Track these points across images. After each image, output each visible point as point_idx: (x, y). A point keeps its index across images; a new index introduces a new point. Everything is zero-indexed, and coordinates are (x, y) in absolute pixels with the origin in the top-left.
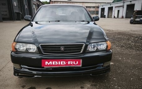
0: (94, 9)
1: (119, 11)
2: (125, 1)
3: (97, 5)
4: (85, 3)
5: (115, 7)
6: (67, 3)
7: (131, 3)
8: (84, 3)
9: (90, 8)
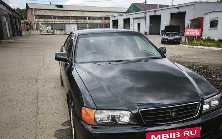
0: (101, 21)
1: (139, 25)
2: (146, 11)
3: (104, 15)
4: (86, 12)
5: (134, 19)
6: (56, 11)
7: (155, 13)
8: (84, 12)
9: (95, 20)
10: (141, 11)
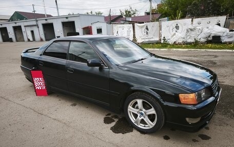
1: (32, 32)
2: (37, 19)
5: (25, 26)
7: (47, 21)
10: (26, 19)
